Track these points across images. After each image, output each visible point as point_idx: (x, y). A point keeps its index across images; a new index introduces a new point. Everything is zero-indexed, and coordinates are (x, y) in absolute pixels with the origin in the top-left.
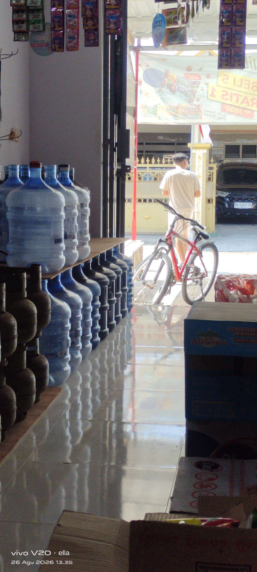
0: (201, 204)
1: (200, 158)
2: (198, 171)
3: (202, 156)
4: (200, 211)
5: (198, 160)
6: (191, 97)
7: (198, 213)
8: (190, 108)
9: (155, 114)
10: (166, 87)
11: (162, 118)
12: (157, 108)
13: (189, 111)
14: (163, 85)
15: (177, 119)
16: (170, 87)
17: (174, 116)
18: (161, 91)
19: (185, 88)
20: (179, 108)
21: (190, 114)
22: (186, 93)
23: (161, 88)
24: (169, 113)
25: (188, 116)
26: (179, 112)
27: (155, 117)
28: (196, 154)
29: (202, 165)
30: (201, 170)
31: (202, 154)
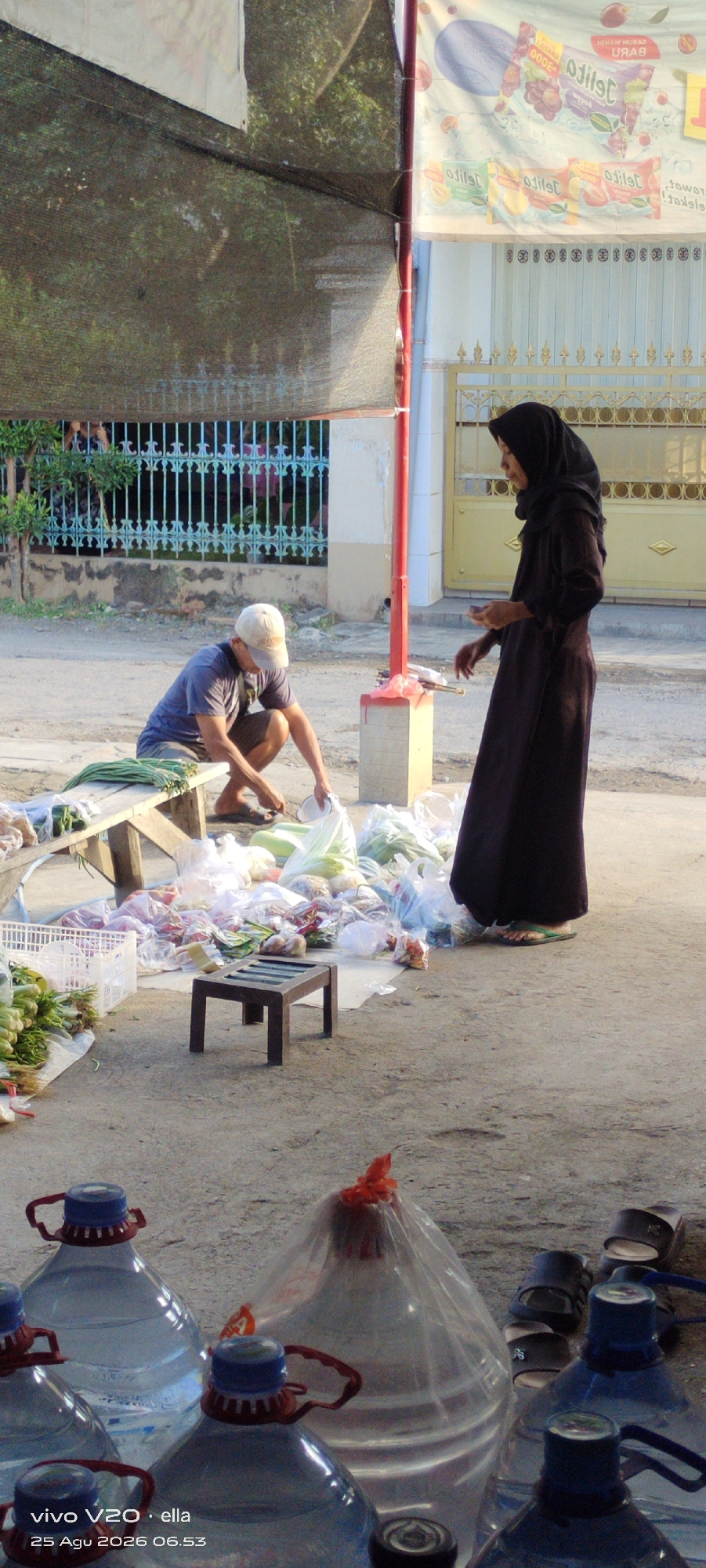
6: (618, 130)
8: (614, 178)
9: (479, 202)
10: (520, 93)
11: (506, 216)
12: (490, 179)
13: (610, 190)
14: (509, 87)
15: (564, 222)
16: (536, 92)
17: (553, 208)
18: (506, 110)
19: (593, 92)
20: (572, 175)
21: (614, 199)
22: (597, 115)
23: (502, 97)
24: (532, 197)
25: (605, 207)
26: (571, 192)
27: (479, 212)
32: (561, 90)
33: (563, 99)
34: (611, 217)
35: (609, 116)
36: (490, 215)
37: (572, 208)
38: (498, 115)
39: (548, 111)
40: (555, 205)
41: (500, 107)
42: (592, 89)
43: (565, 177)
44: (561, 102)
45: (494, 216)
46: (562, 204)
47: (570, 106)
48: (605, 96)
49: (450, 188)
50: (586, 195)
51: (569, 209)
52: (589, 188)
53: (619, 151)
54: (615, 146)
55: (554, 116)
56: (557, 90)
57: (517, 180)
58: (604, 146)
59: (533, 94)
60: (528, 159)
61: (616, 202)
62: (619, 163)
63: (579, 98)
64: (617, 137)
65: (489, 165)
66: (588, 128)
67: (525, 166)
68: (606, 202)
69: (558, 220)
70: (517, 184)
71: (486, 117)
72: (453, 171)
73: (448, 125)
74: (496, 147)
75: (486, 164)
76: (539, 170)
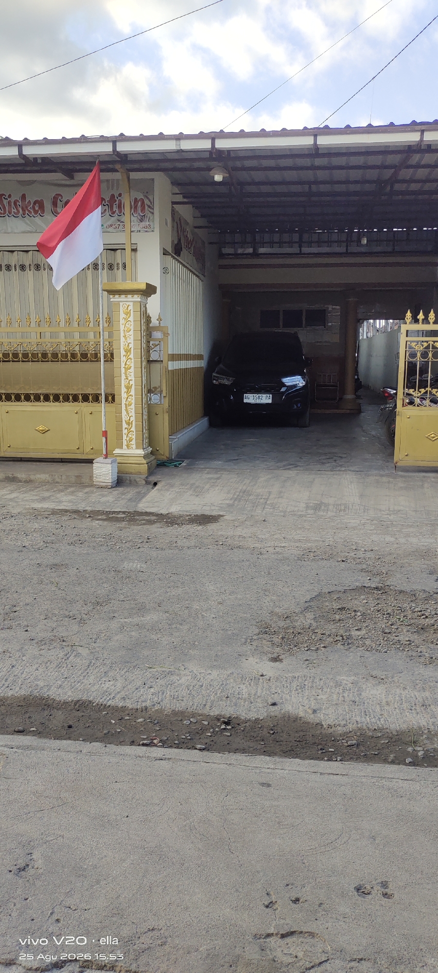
0: (133, 406)
1: (127, 313)
2: (126, 339)
3: (131, 308)
4: (133, 419)
5: (124, 316)
7: (128, 423)
28: (121, 304)
29: (132, 328)
30: (132, 337)
31: (131, 304)
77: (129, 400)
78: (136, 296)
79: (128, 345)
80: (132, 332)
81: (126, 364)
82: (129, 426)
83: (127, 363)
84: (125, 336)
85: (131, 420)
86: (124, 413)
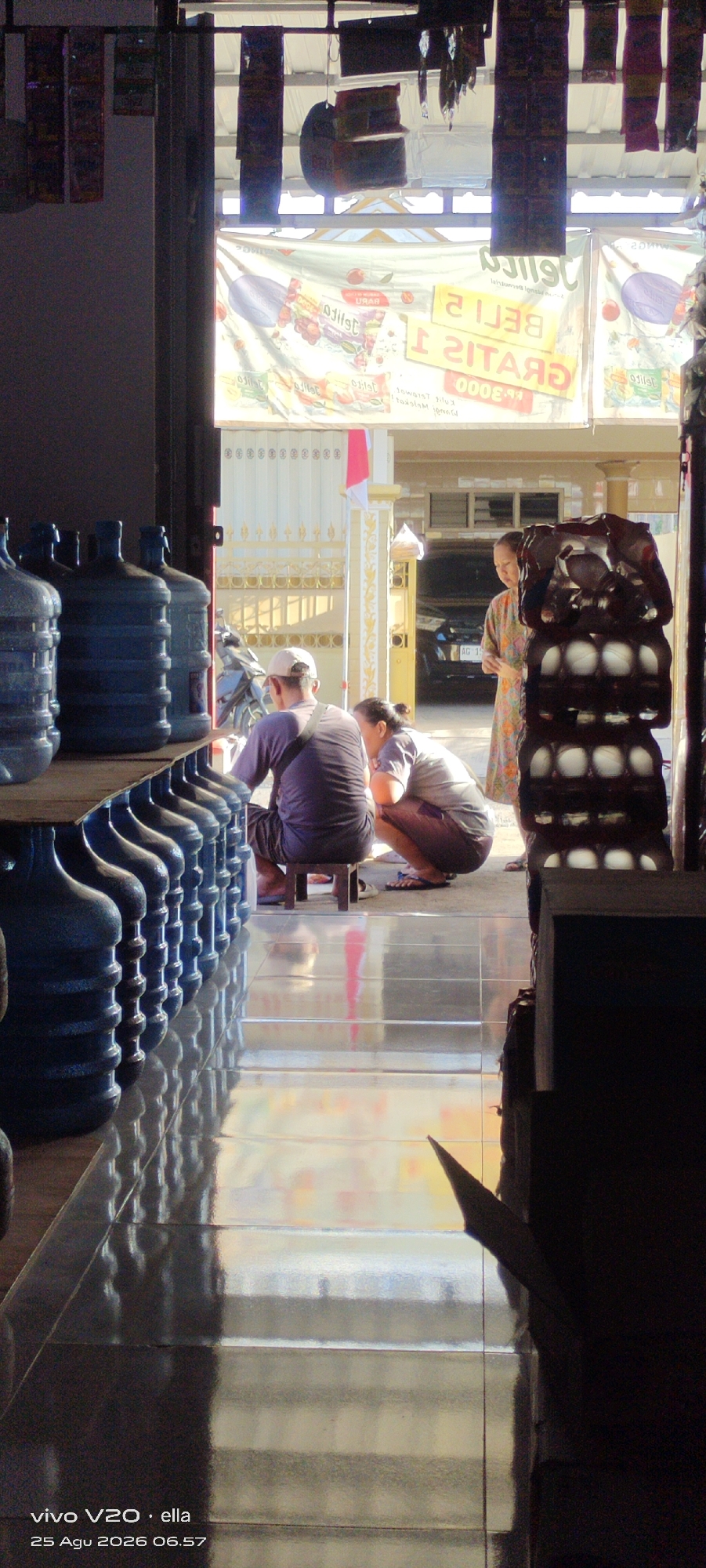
1: (370, 524)
2: (368, 559)
3: (376, 517)
4: (375, 667)
5: (368, 528)
6: (361, 353)
7: (368, 673)
8: (358, 385)
9: (261, 399)
10: (291, 326)
11: (282, 409)
12: (269, 383)
13: (355, 393)
14: (283, 320)
15: (323, 414)
16: (302, 325)
17: (316, 404)
18: (280, 337)
19: (343, 328)
20: (328, 382)
21: (358, 399)
22: (346, 342)
23: (277, 328)
24: (301, 396)
25: (352, 404)
26: (328, 394)
27: (262, 406)
28: (362, 513)
29: (377, 544)
30: (377, 556)
31: (377, 512)
32: (320, 324)
33: (321, 330)
34: (356, 411)
35: (354, 343)
36: (270, 408)
37: (329, 404)
38: (275, 340)
39: (311, 338)
40: (317, 403)
41: (276, 335)
42: (342, 324)
43: (323, 384)
44: (320, 333)
45: (273, 409)
46: (322, 401)
47: (326, 336)
48: (351, 331)
49: (240, 389)
50: (339, 396)
51: (326, 406)
52: (341, 392)
53: (362, 367)
54: (359, 363)
55: (315, 342)
56: (317, 325)
57: (289, 385)
58: (351, 363)
59: (300, 327)
60: (297, 371)
61: (359, 401)
62: (362, 375)
63: (333, 331)
64: (360, 357)
65: (269, 374)
66: (340, 351)
67: (295, 375)
68: (352, 401)
69: (320, 413)
70: (290, 388)
71: (267, 342)
72: (243, 377)
73: (239, 345)
74: (274, 362)
75: (266, 374)
76: (304, 378)
77: (370, 641)
78: (384, 502)
79: (371, 568)
80: (376, 550)
81: (367, 593)
82: (370, 676)
83: (370, 591)
84: (366, 555)
85: (372, 669)
86: (363, 658)
